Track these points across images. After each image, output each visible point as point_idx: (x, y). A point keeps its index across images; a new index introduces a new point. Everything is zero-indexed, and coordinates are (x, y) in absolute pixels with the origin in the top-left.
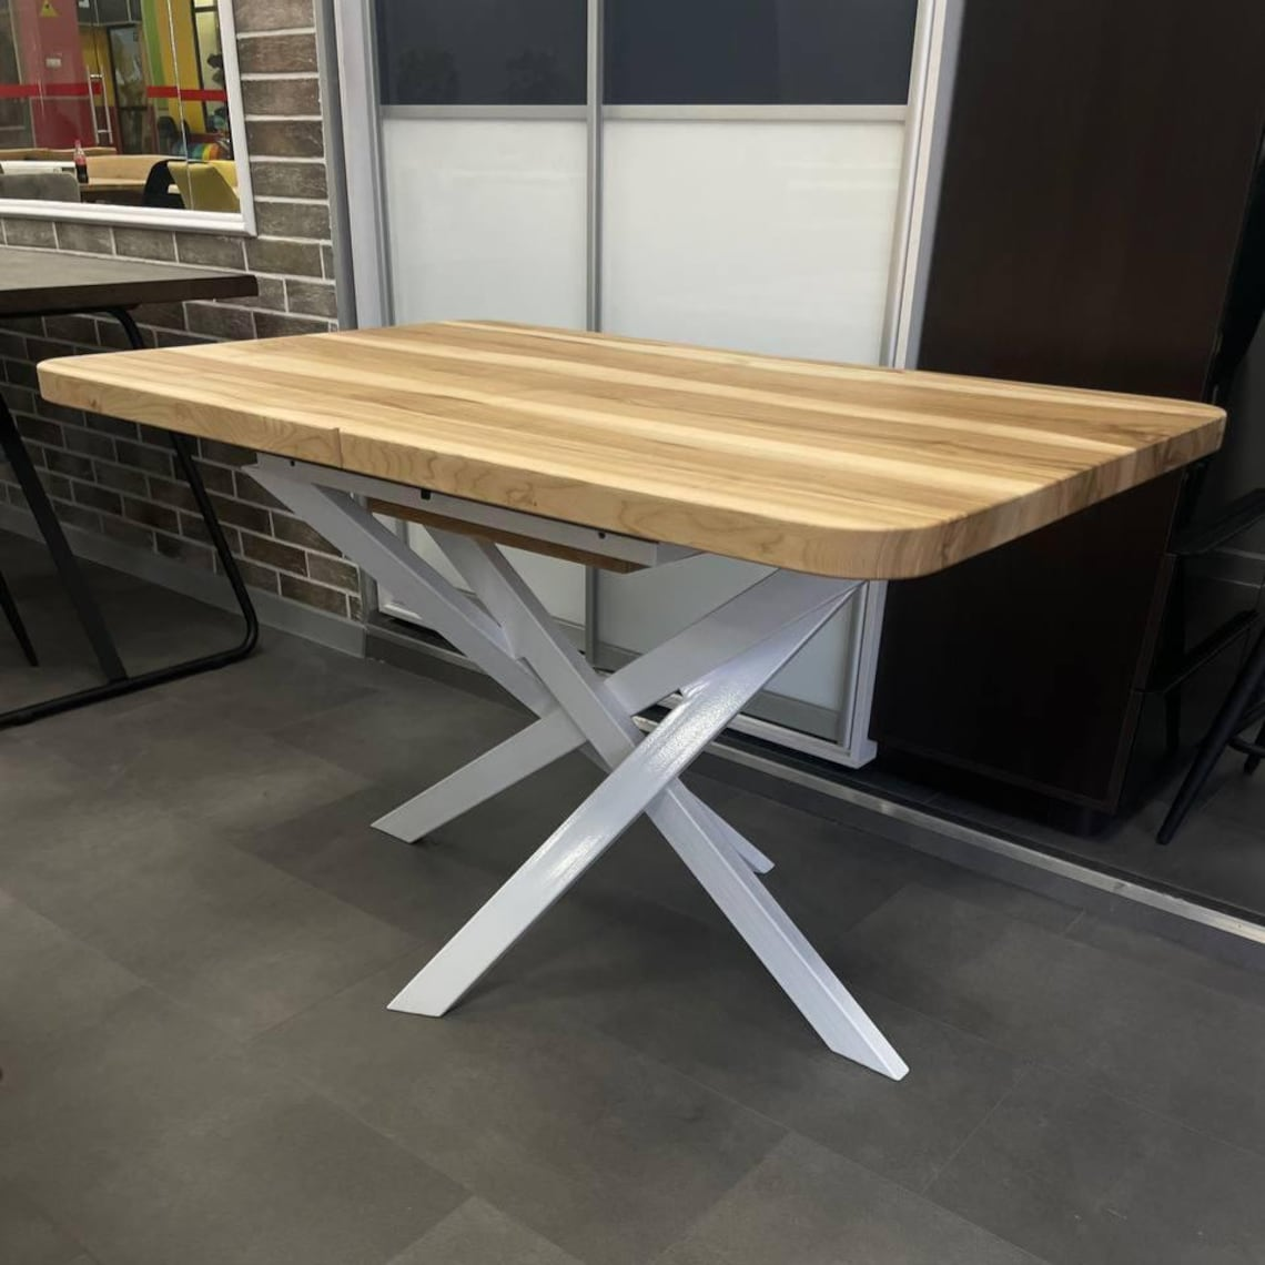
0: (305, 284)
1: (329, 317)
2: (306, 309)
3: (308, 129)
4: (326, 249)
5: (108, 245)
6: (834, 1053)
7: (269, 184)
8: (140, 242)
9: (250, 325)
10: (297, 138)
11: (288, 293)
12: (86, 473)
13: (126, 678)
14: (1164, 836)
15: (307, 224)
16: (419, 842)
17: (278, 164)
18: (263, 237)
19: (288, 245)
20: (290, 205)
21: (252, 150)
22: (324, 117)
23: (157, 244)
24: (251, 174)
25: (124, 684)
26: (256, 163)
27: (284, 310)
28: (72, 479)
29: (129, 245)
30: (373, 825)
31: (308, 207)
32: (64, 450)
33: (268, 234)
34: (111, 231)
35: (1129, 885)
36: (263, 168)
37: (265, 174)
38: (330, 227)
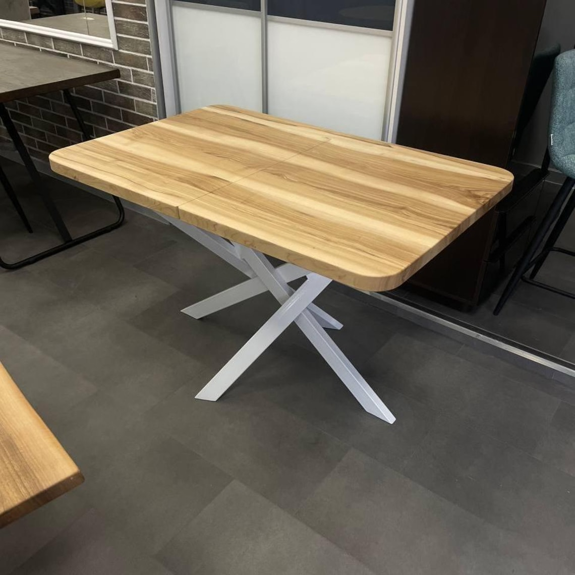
0: (141, 72)
1: (151, 86)
2: (141, 82)
3: (140, 10)
4: (149, 59)
5: (50, 45)
6: (368, 413)
7: (123, 29)
8: (65, 45)
9: (116, 86)
10: (135, 12)
11: (133, 74)
12: (43, 138)
13: (71, 240)
14: (496, 312)
15: (140, 48)
16: (201, 319)
17: (127, 22)
18: (121, 51)
19: (132, 55)
20: (133, 39)
21: (115, 14)
22: (147, 5)
23: (73, 48)
24: (115, 24)
25: (71, 243)
26: (117, 20)
27: (131, 81)
28: (36, 139)
29: (60, 46)
30: (182, 311)
31: (141, 41)
32: (32, 127)
33: (123, 50)
34: (52, 39)
35: (482, 335)
36: (121, 22)
37: (121, 24)
38: (151, 50)
